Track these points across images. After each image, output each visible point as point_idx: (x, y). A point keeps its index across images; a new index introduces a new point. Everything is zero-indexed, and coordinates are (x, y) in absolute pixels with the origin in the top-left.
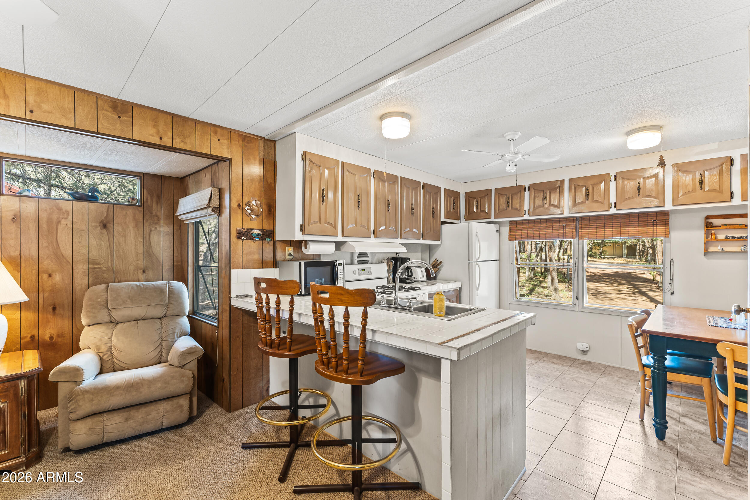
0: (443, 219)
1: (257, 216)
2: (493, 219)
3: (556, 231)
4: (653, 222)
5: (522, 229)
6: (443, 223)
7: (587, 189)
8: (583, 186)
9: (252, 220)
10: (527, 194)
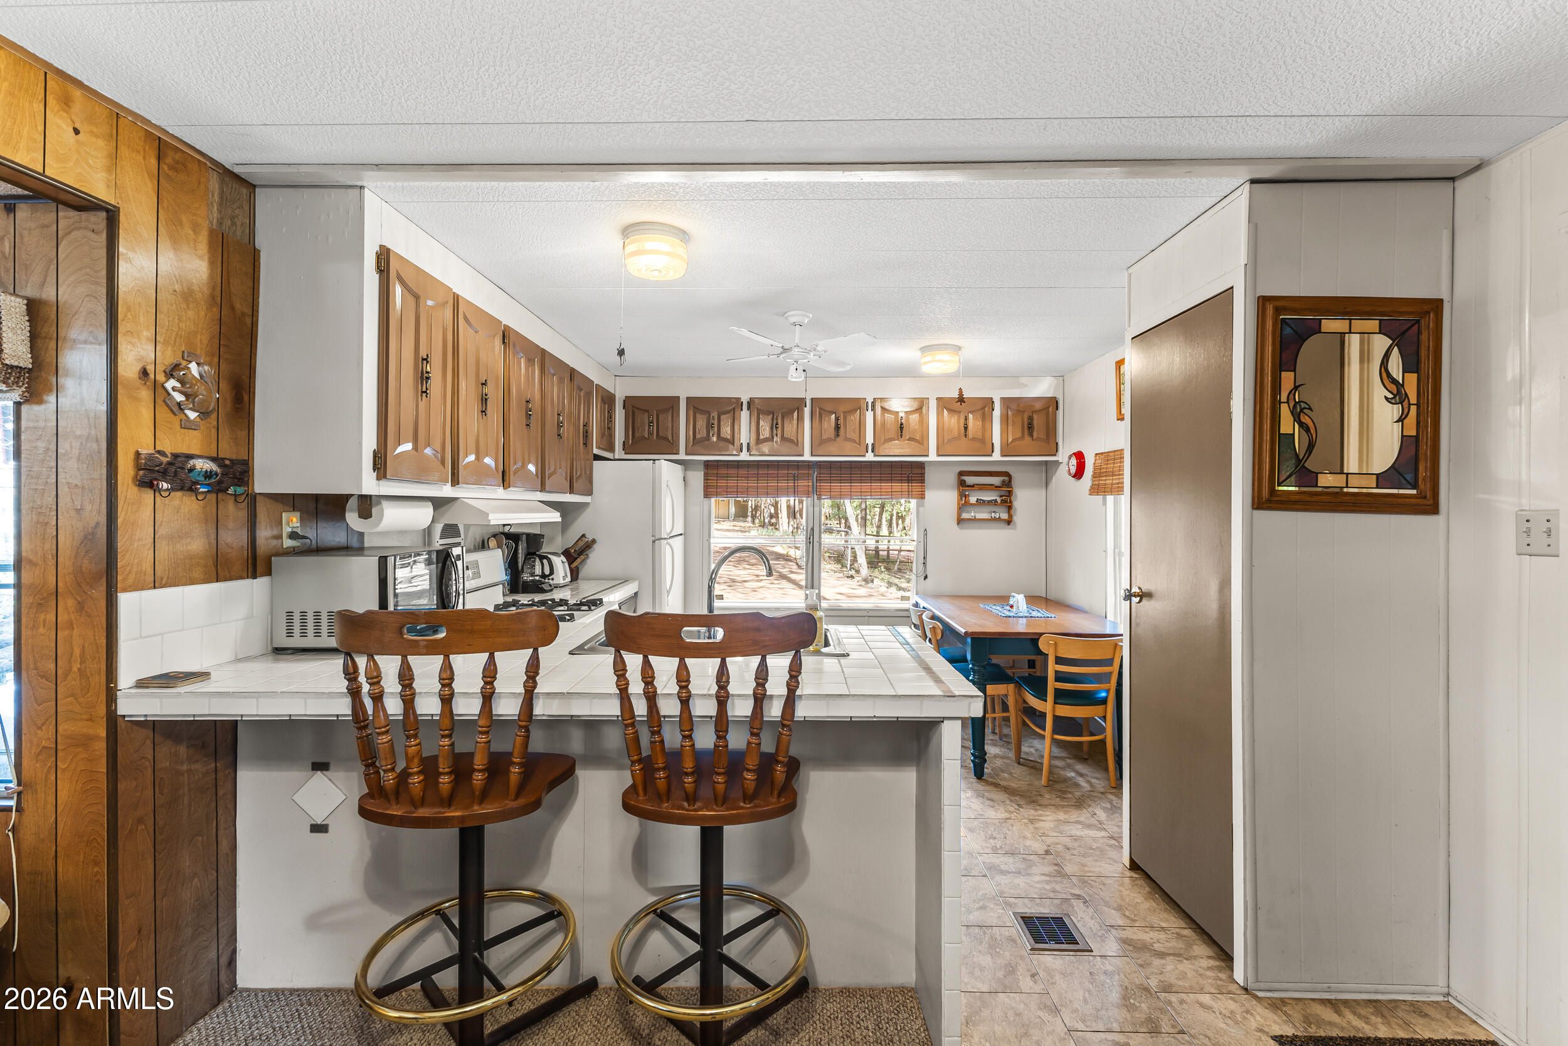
0: (596, 451)
1: (204, 414)
2: (682, 456)
3: (783, 484)
4: (908, 477)
5: (727, 476)
6: (597, 458)
7: (837, 419)
8: (832, 413)
9: (187, 425)
10: (745, 415)
